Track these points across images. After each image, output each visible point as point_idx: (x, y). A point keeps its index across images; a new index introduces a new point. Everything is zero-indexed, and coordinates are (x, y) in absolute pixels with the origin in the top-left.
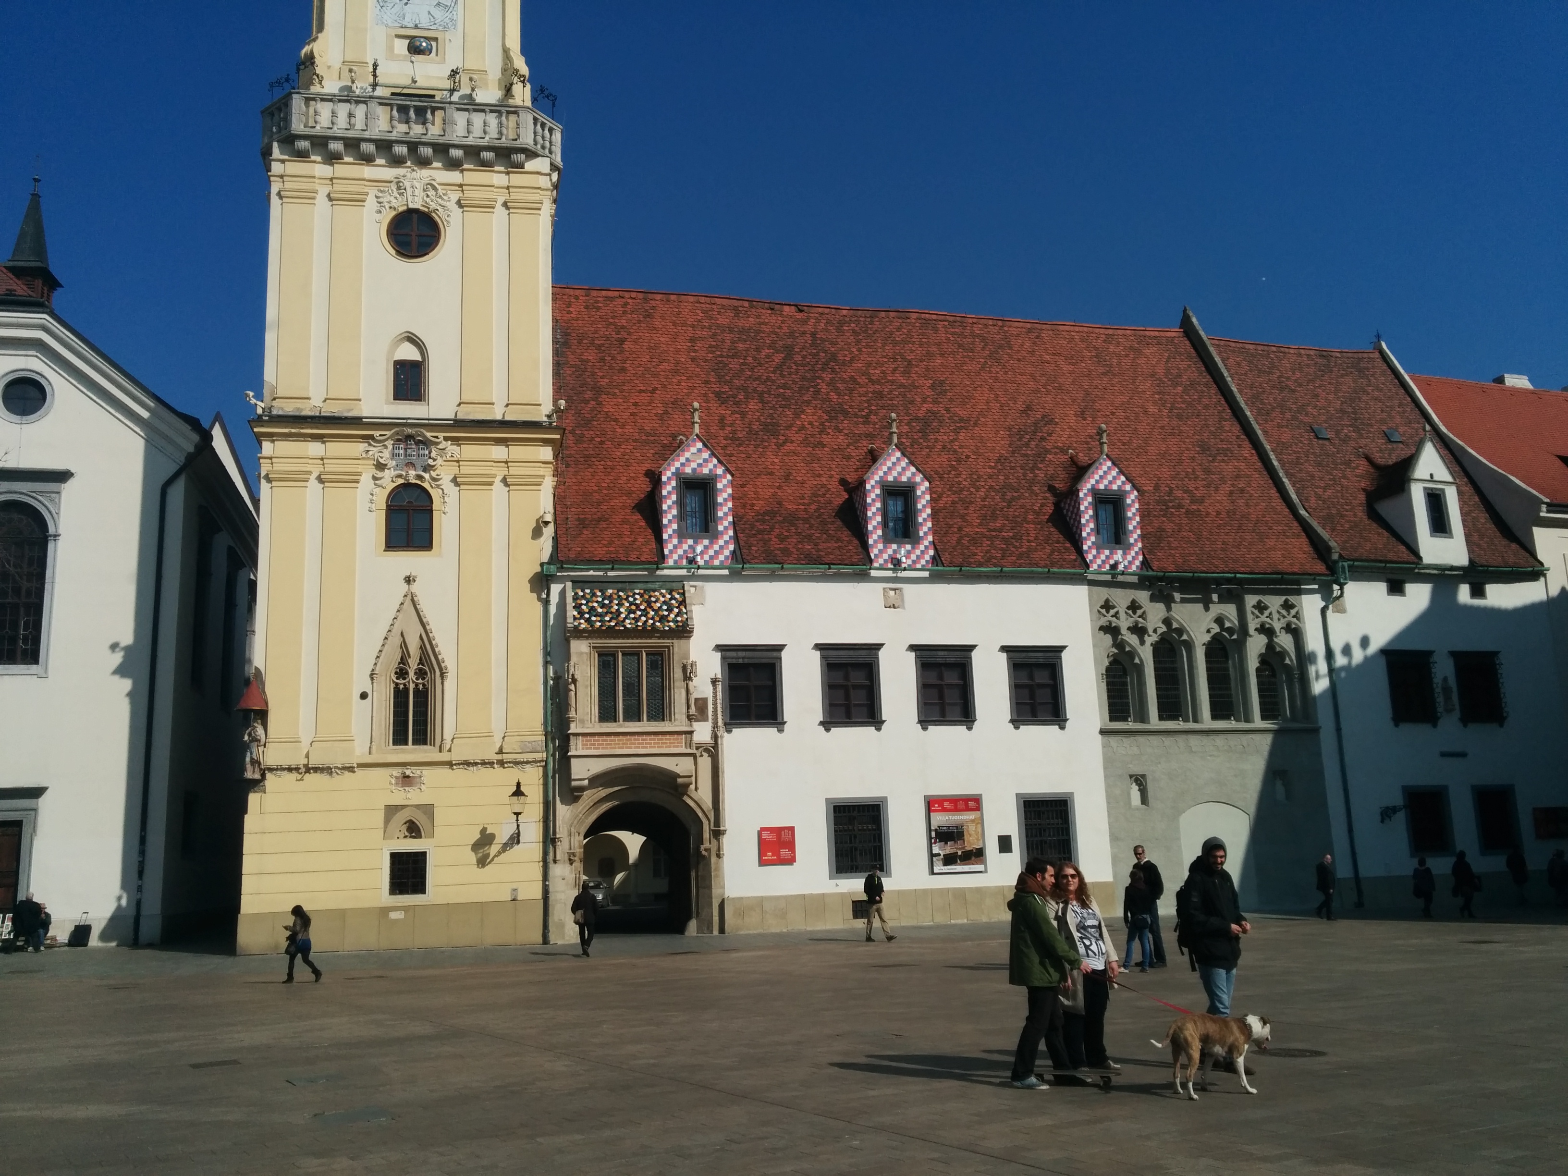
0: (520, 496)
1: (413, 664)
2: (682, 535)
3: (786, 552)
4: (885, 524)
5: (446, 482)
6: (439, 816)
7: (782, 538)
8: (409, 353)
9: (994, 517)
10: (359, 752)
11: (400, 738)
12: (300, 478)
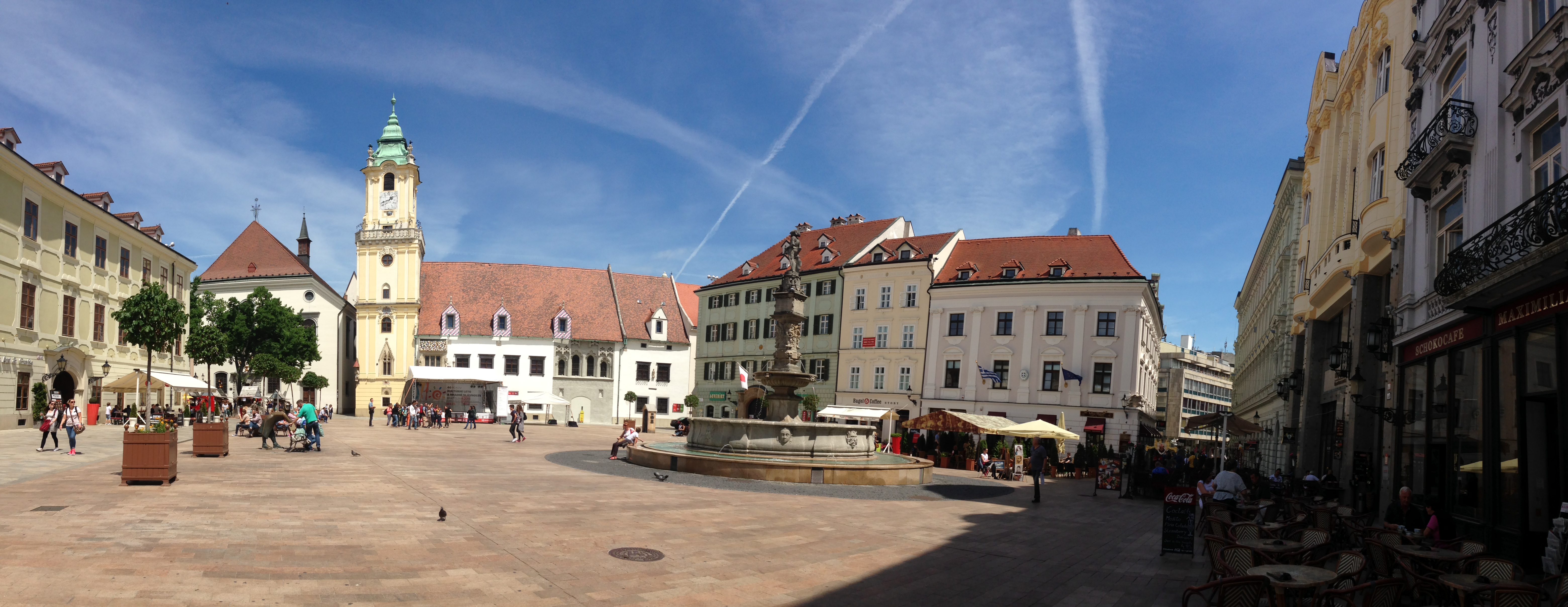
0: (410, 320)
1: (387, 358)
2: (446, 328)
3: (473, 332)
4: (498, 325)
5: (395, 317)
6: (393, 390)
7: (472, 328)
8: (386, 288)
9: (532, 322)
10: (376, 377)
11: (385, 373)
12: (364, 317)
